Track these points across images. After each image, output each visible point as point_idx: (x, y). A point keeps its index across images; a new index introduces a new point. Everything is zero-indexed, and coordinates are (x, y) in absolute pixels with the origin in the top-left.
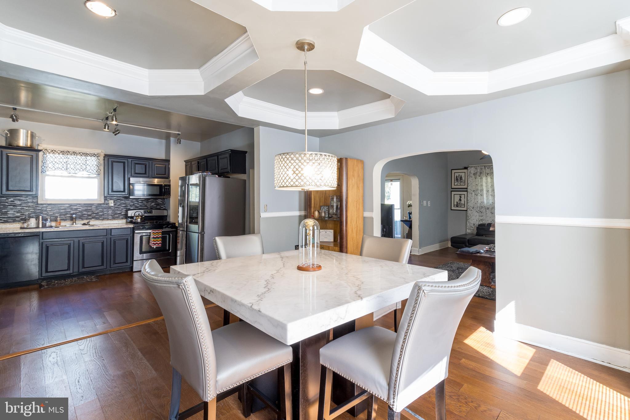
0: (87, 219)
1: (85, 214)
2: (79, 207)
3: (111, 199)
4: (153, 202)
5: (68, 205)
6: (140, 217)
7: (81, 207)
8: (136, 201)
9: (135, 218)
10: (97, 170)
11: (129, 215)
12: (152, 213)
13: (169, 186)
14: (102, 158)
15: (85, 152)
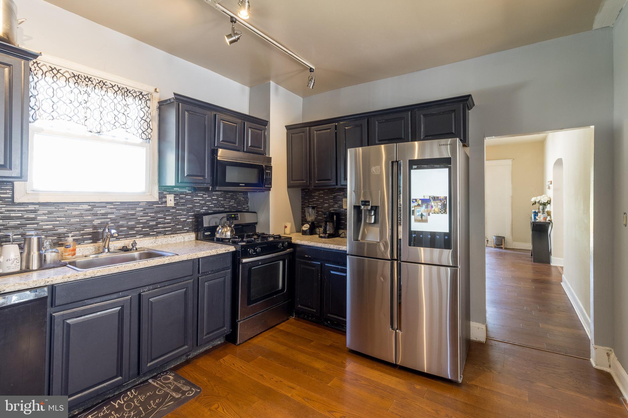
0: (127, 236)
1: (122, 226)
2: (110, 211)
3: (170, 193)
4: (232, 199)
5: (86, 207)
6: (229, 228)
7: (114, 210)
8: (209, 196)
9: (220, 231)
10: (144, 130)
11: (206, 225)
12: (238, 219)
13: (270, 168)
14: (154, 105)
15: (124, 86)
